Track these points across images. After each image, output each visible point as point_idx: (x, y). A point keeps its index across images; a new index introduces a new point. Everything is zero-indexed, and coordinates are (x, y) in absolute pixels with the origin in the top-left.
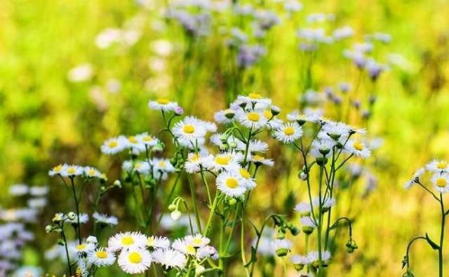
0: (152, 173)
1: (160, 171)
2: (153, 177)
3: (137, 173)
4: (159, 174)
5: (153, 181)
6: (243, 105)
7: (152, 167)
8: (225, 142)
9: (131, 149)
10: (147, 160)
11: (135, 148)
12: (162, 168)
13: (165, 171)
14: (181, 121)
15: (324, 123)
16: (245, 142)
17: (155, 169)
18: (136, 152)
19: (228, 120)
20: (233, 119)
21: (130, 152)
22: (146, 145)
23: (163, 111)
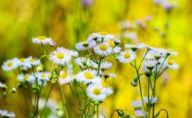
0: (37, 82)
1: (42, 80)
2: (37, 85)
3: (27, 83)
4: (41, 82)
5: (38, 88)
6: (95, 39)
7: (37, 78)
8: (85, 64)
9: (22, 66)
10: (33, 74)
11: (25, 66)
12: (43, 79)
13: (45, 80)
14: (54, 51)
15: (150, 49)
16: (97, 63)
17: (39, 79)
18: (25, 69)
19: (85, 48)
20: (88, 47)
21: (21, 68)
22: (32, 65)
23: (42, 44)
